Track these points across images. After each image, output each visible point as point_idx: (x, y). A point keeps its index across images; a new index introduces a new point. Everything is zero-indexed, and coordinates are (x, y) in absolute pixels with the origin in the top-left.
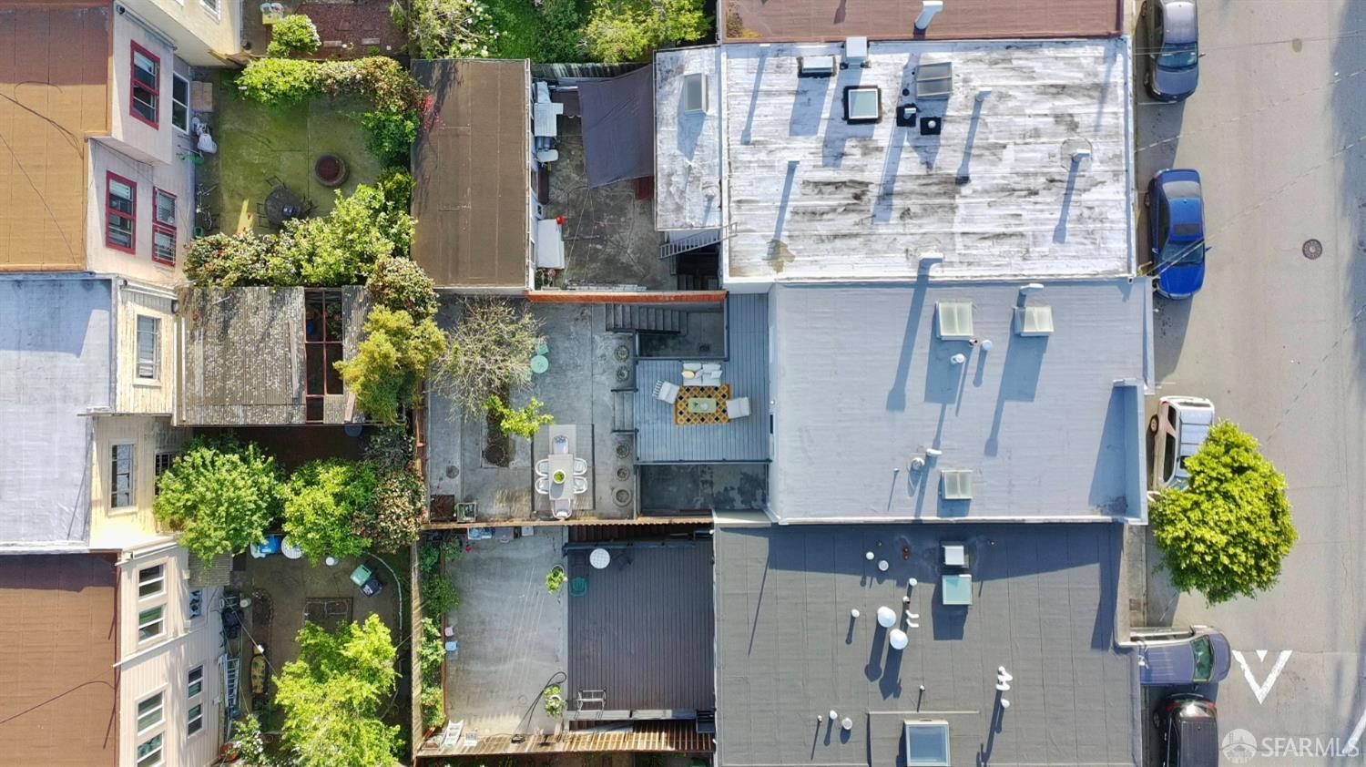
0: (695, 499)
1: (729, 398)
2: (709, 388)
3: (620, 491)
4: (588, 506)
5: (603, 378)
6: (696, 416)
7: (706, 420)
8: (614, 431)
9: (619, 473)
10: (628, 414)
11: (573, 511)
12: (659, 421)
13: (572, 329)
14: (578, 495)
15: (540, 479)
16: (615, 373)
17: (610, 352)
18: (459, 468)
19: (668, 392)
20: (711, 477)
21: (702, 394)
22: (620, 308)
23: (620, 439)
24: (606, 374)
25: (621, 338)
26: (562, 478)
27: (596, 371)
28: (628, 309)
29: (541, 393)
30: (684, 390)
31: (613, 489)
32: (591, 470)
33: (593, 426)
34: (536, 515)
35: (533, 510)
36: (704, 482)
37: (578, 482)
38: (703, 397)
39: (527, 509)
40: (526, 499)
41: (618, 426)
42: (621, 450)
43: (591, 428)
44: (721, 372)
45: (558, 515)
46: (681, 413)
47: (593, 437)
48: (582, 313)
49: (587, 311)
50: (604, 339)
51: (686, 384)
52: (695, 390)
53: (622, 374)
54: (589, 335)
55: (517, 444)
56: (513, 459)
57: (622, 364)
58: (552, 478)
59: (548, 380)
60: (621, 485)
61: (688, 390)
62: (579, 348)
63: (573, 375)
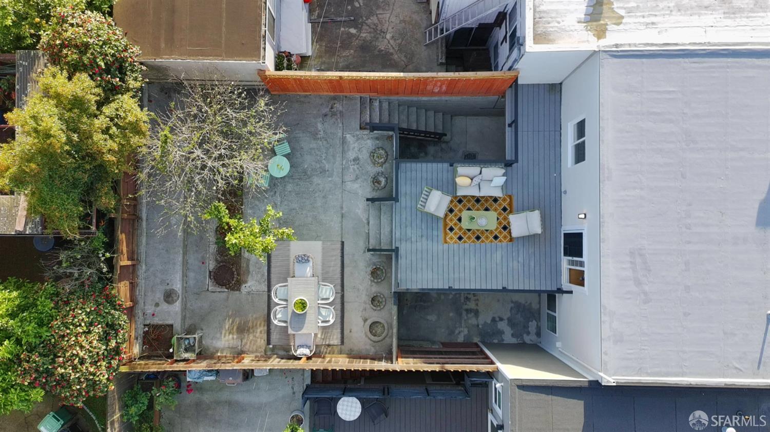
0: (457, 332)
1: (511, 212)
2: (487, 199)
3: (374, 324)
4: (335, 340)
5: (356, 186)
6: (469, 234)
7: (483, 238)
8: (369, 250)
9: (373, 300)
10: (385, 230)
11: (317, 346)
12: (424, 238)
13: (320, 126)
14: (324, 328)
15: (277, 307)
16: (370, 180)
17: (364, 156)
18: (180, 292)
19: (437, 202)
20: (477, 305)
21: (478, 206)
22: (376, 104)
23: (375, 259)
24: (359, 180)
25: (377, 139)
26: (305, 307)
27: (347, 178)
28: (385, 105)
29: (281, 202)
30: (455, 202)
31: (365, 320)
32: (339, 295)
33: (343, 243)
34: (273, 350)
35: (269, 343)
36: (468, 311)
37: (323, 312)
38: (478, 210)
39: (262, 342)
40: (261, 330)
41: (373, 243)
42: (376, 274)
43: (339, 246)
44: (504, 178)
45: (298, 352)
46: (451, 229)
47: (342, 257)
48: (332, 108)
49: (338, 106)
50: (357, 140)
51: (460, 193)
52: (469, 201)
53: (379, 182)
54: (340, 134)
55: (251, 262)
56: (246, 282)
57: (380, 169)
58: (291, 308)
59: (289, 187)
60: (375, 316)
61: (460, 201)
62: (327, 149)
63: (320, 182)
